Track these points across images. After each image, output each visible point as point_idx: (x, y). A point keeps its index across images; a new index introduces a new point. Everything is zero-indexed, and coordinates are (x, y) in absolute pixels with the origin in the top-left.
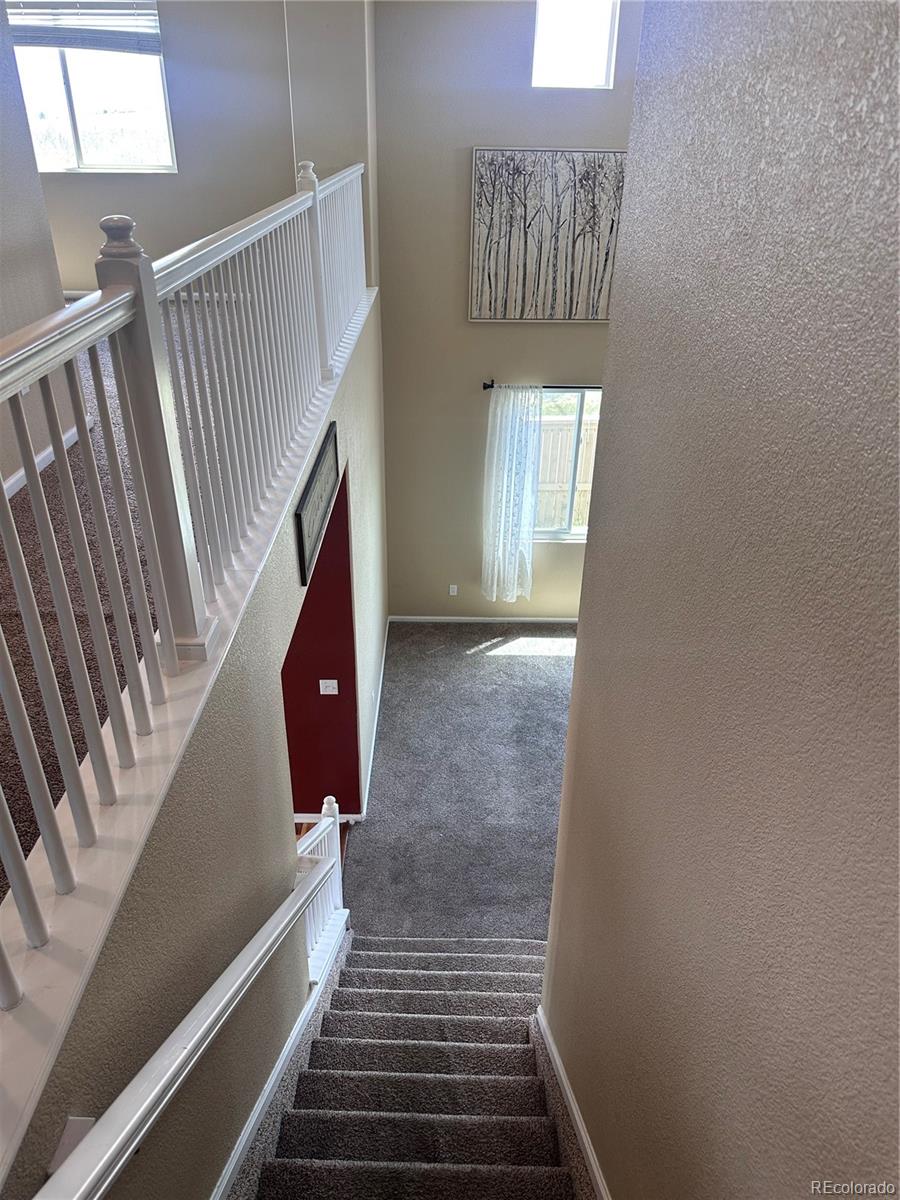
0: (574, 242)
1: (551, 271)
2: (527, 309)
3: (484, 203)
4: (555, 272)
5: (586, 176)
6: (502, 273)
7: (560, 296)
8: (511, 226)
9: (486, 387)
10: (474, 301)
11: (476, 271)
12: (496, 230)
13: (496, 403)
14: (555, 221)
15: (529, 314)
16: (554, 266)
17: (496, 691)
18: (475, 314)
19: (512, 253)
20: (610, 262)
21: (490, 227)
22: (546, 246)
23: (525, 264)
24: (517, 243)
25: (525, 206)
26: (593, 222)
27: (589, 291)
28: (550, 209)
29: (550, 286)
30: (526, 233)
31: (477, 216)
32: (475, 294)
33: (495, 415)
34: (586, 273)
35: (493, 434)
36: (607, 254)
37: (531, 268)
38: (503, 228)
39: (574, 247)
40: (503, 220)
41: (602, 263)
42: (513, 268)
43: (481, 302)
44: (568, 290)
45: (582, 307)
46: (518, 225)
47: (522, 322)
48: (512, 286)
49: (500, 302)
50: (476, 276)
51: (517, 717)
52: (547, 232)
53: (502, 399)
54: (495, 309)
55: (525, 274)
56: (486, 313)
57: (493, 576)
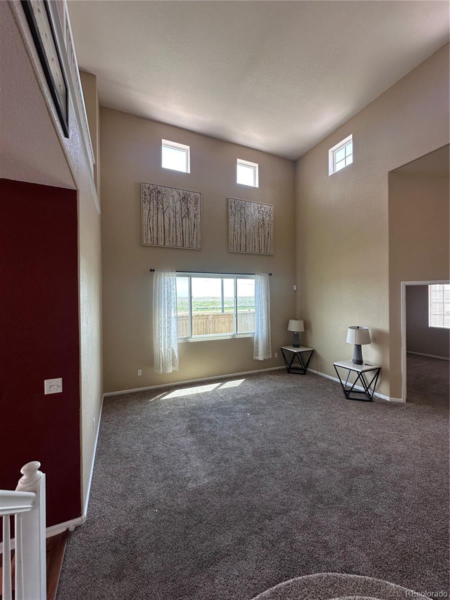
0: (182, 220)
1: (174, 229)
2: (166, 242)
3: (147, 202)
4: (176, 229)
5: (184, 198)
6: (155, 228)
7: (179, 238)
8: (158, 211)
9: (151, 270)
10: (144, 237)
11: (144, 226)
12: (152, 212)
13: (156, 277)
14: (174, 211)
15: (167, 244)
16: (176, 227)
17: (171, 413)
18: (145, 242)
19: (159, 221)
20: (195, 228)
21: (150, 210)
22: (172, 220)
23: (164, 226)
24: (160, 218)
25: (163, 205)
26: (188, 213)
27: (189, 237)
28: (172, 207)
29: (174, 234)
30: (164, 214)
31: (144, 206)
32: (144, 234)
33: (156, 283)
34: (187, 231)
35: (156, 292)
36: (194, 225)
37: (167, 227)
38: (155, 211)
39: (182, 221)
40: (155, 209)
41: (193, 228)
42: (160, 226)
43: (147, 238)
44: (182, 237)
45: (187, 243)
46: (160, 211)
47: (164, 248)
48: (160, 233)
49: (155, 239)
50: (145, 228)
51: (187, 422)
52: (172, 215)
53: (158, 277)
54: (153, 241)
55: (164, 228)
56: (150, 242)
57: (160, 362)
